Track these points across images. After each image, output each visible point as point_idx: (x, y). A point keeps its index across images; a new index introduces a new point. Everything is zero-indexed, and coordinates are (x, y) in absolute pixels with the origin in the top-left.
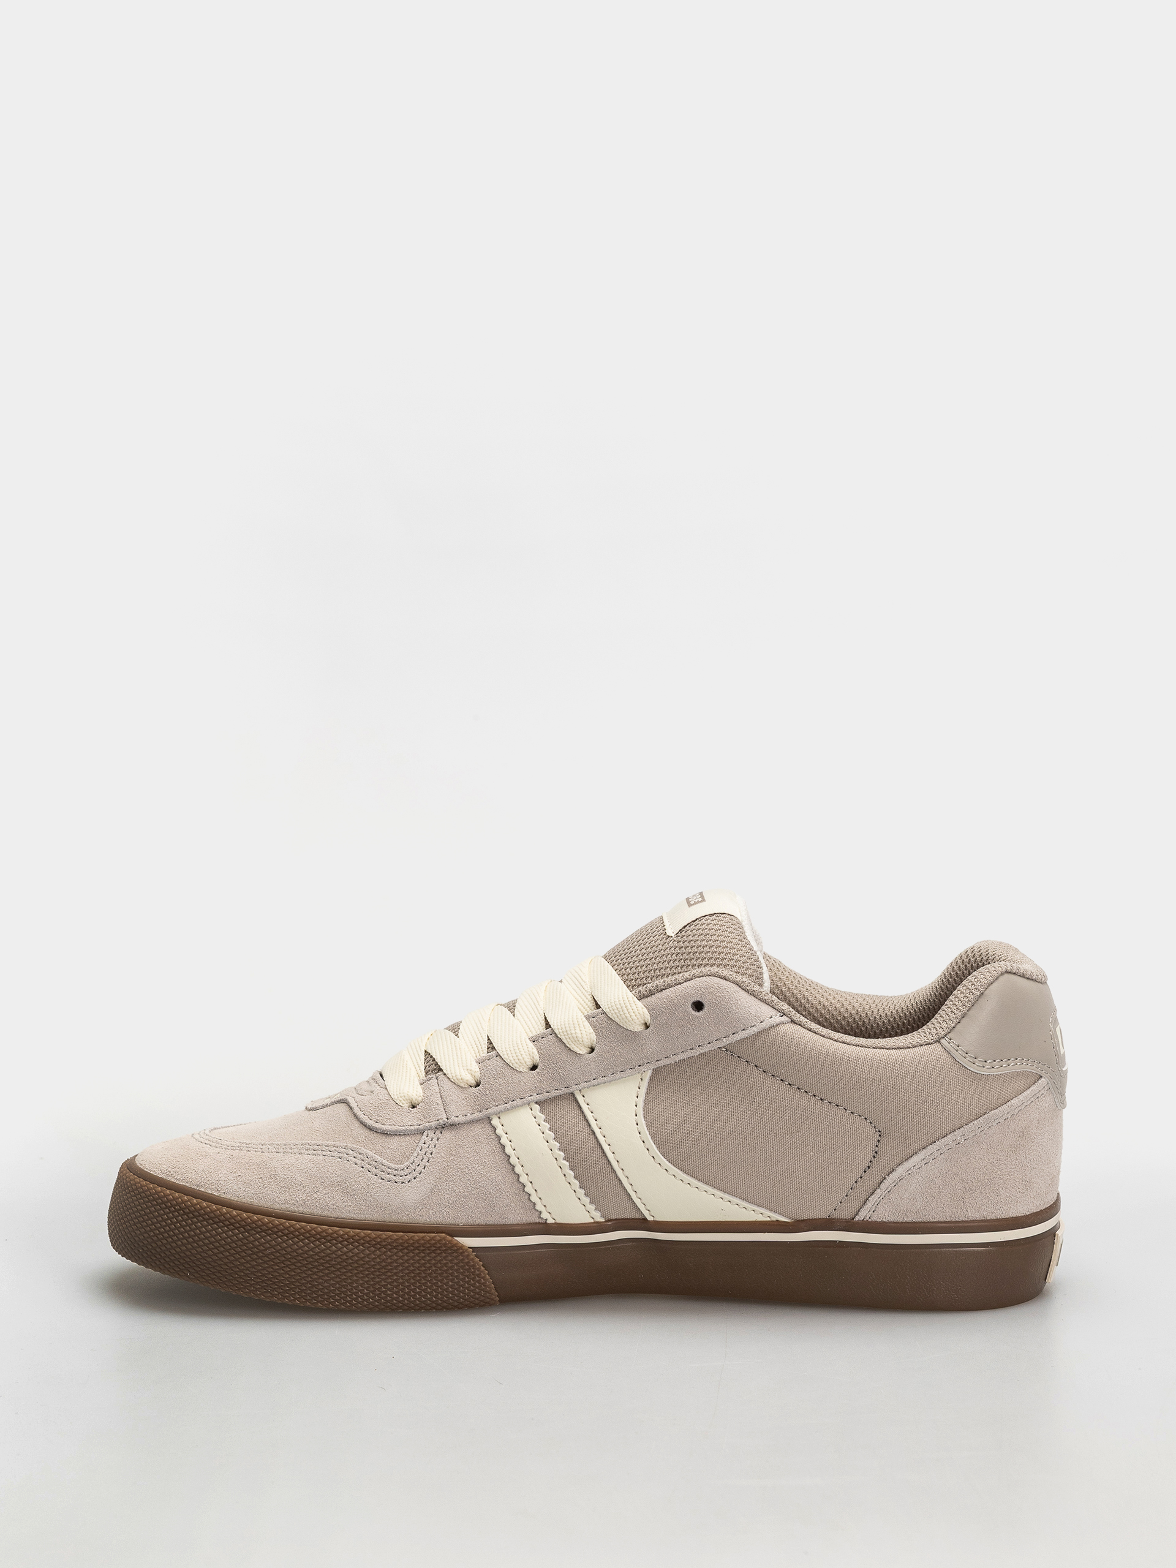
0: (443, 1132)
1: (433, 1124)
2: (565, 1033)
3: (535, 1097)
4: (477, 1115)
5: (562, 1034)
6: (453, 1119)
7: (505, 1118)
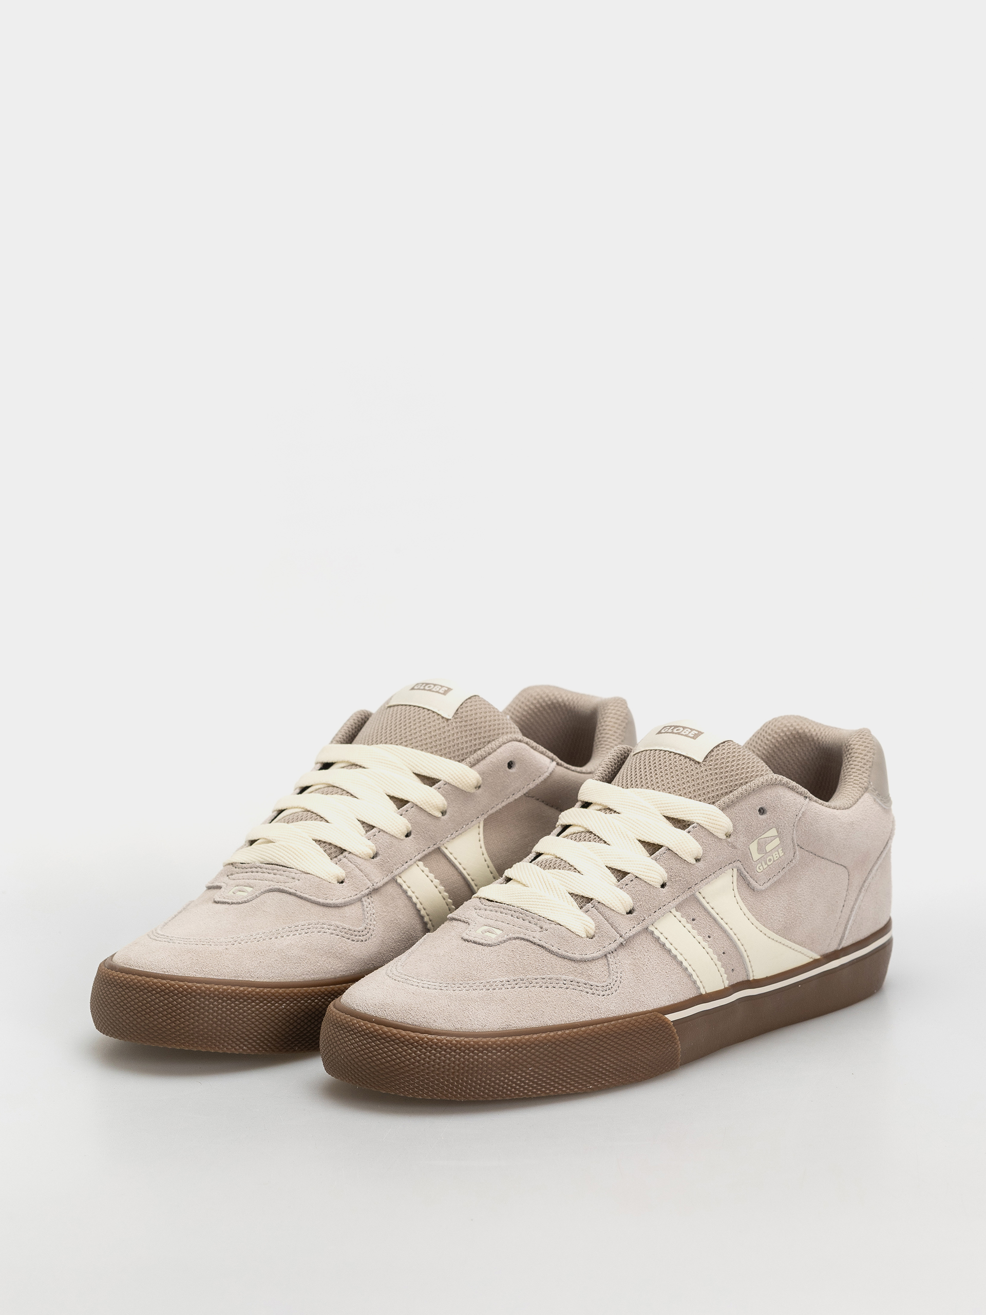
0: (372, 896)
1: (367, 891)
2: (427, 804)
3: (419, 857)
4: (386, 879)
5: (423, 805)
6: (376, 886)
7: (404, 876)
